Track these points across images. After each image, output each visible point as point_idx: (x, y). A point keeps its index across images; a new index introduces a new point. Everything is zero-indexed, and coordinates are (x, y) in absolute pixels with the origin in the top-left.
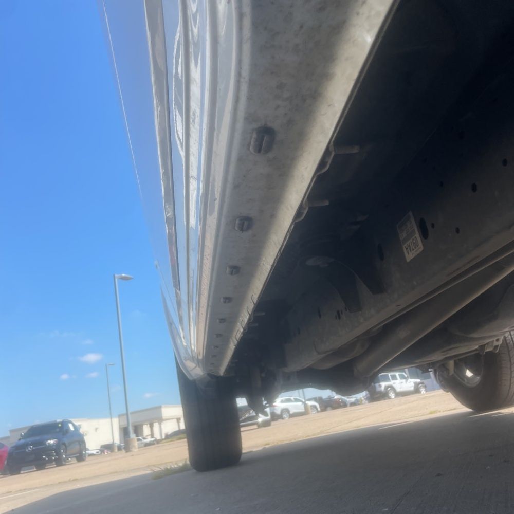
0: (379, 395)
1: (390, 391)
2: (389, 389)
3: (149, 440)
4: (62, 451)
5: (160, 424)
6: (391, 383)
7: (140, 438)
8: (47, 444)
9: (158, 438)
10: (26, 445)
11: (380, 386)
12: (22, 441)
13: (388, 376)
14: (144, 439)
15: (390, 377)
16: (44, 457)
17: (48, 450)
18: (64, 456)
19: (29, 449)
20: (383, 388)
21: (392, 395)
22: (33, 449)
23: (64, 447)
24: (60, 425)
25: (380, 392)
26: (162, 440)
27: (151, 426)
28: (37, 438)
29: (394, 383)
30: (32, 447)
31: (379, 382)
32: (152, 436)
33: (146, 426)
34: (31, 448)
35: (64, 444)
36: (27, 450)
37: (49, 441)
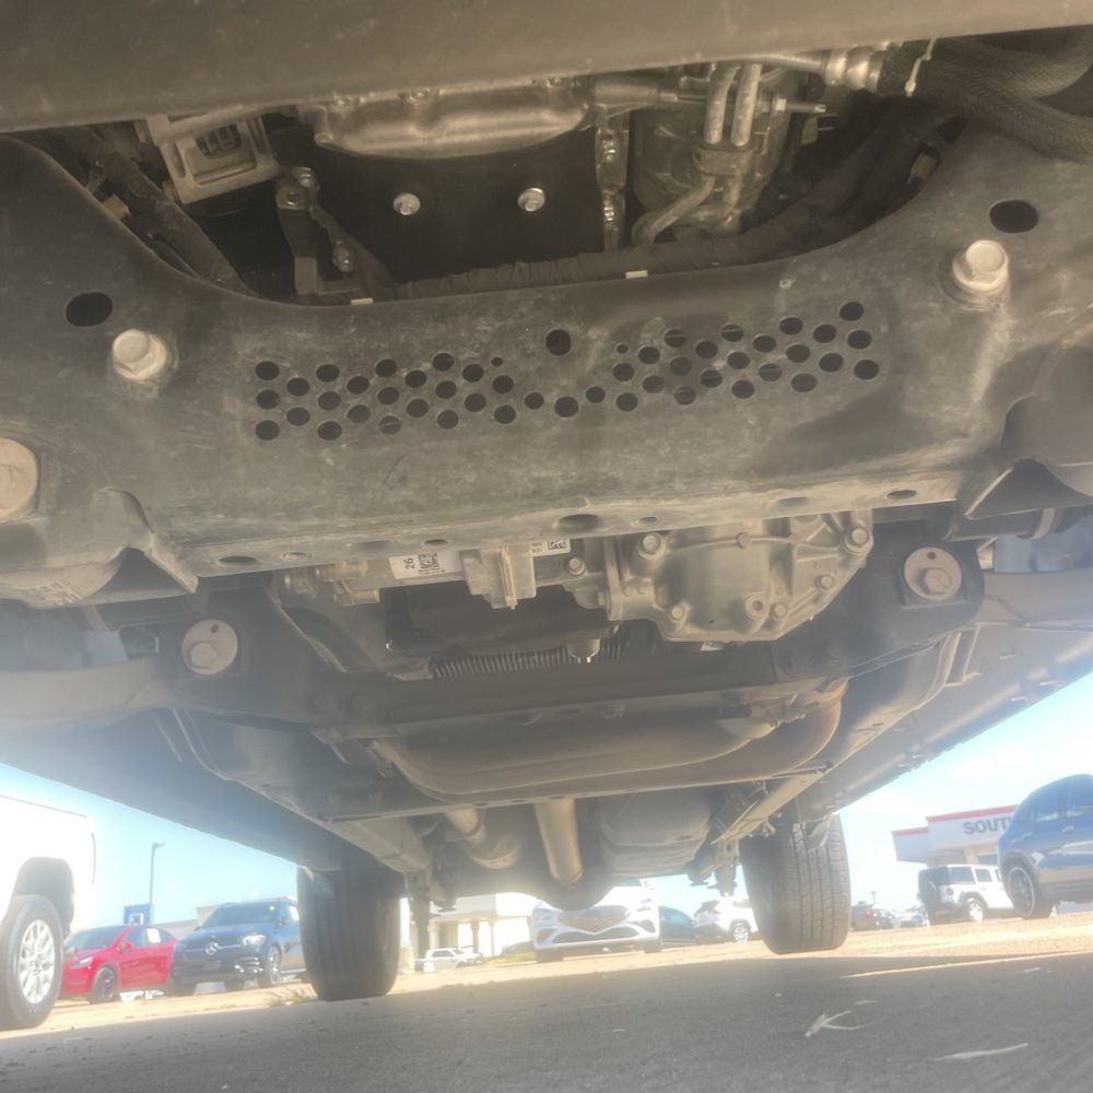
0: (946, 912)
1: (972, 906)
2: (971, 900)
3: (468, 955)
4: (272, 959)
5: (492, 925)
6: (977, 887)
7: (450, 950)
8: (245, 943)
9: (487, 954)
10: (206, 940)
11: (950, 892)
12: (202, 932)
13: (971, 873)
14: (458, 952)
15: (974, 873)
16: (237, 967)
17: (245, 955)
18: (275, 970)
19: (212, 948)
20: (956, 898)
21: (976, 913)
22: (218, 950)
23: (276, 952)
24: (272, 908)
25: (950, 905)
26: (494, 958)
27: (475, 927)
28: (229, 929)
29: (982, 889)
30: (216, 945)
31: (950, 884)
32: (475, 947)
33: (464, 925)
34: (214, 948)
35: (276, 945)
36: (207, 951)
37: (249, 938)
